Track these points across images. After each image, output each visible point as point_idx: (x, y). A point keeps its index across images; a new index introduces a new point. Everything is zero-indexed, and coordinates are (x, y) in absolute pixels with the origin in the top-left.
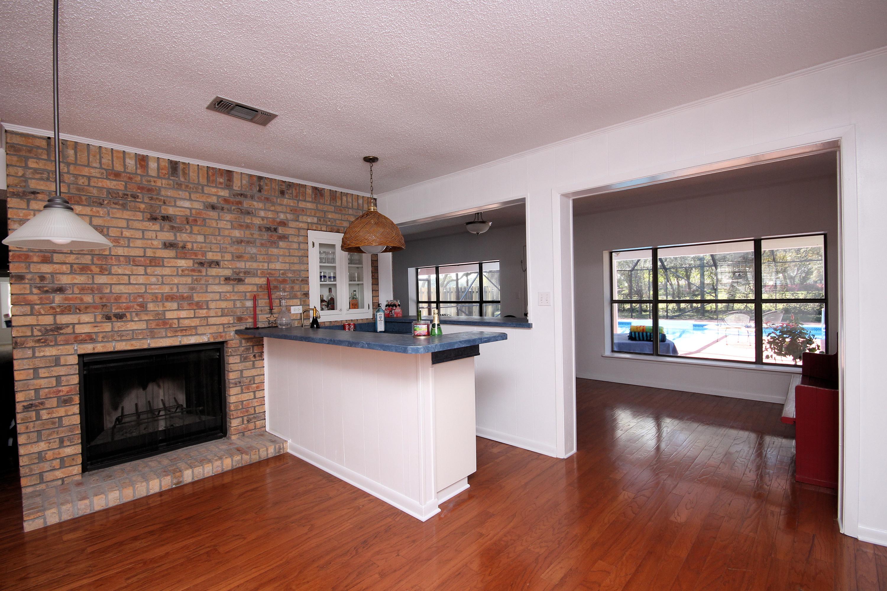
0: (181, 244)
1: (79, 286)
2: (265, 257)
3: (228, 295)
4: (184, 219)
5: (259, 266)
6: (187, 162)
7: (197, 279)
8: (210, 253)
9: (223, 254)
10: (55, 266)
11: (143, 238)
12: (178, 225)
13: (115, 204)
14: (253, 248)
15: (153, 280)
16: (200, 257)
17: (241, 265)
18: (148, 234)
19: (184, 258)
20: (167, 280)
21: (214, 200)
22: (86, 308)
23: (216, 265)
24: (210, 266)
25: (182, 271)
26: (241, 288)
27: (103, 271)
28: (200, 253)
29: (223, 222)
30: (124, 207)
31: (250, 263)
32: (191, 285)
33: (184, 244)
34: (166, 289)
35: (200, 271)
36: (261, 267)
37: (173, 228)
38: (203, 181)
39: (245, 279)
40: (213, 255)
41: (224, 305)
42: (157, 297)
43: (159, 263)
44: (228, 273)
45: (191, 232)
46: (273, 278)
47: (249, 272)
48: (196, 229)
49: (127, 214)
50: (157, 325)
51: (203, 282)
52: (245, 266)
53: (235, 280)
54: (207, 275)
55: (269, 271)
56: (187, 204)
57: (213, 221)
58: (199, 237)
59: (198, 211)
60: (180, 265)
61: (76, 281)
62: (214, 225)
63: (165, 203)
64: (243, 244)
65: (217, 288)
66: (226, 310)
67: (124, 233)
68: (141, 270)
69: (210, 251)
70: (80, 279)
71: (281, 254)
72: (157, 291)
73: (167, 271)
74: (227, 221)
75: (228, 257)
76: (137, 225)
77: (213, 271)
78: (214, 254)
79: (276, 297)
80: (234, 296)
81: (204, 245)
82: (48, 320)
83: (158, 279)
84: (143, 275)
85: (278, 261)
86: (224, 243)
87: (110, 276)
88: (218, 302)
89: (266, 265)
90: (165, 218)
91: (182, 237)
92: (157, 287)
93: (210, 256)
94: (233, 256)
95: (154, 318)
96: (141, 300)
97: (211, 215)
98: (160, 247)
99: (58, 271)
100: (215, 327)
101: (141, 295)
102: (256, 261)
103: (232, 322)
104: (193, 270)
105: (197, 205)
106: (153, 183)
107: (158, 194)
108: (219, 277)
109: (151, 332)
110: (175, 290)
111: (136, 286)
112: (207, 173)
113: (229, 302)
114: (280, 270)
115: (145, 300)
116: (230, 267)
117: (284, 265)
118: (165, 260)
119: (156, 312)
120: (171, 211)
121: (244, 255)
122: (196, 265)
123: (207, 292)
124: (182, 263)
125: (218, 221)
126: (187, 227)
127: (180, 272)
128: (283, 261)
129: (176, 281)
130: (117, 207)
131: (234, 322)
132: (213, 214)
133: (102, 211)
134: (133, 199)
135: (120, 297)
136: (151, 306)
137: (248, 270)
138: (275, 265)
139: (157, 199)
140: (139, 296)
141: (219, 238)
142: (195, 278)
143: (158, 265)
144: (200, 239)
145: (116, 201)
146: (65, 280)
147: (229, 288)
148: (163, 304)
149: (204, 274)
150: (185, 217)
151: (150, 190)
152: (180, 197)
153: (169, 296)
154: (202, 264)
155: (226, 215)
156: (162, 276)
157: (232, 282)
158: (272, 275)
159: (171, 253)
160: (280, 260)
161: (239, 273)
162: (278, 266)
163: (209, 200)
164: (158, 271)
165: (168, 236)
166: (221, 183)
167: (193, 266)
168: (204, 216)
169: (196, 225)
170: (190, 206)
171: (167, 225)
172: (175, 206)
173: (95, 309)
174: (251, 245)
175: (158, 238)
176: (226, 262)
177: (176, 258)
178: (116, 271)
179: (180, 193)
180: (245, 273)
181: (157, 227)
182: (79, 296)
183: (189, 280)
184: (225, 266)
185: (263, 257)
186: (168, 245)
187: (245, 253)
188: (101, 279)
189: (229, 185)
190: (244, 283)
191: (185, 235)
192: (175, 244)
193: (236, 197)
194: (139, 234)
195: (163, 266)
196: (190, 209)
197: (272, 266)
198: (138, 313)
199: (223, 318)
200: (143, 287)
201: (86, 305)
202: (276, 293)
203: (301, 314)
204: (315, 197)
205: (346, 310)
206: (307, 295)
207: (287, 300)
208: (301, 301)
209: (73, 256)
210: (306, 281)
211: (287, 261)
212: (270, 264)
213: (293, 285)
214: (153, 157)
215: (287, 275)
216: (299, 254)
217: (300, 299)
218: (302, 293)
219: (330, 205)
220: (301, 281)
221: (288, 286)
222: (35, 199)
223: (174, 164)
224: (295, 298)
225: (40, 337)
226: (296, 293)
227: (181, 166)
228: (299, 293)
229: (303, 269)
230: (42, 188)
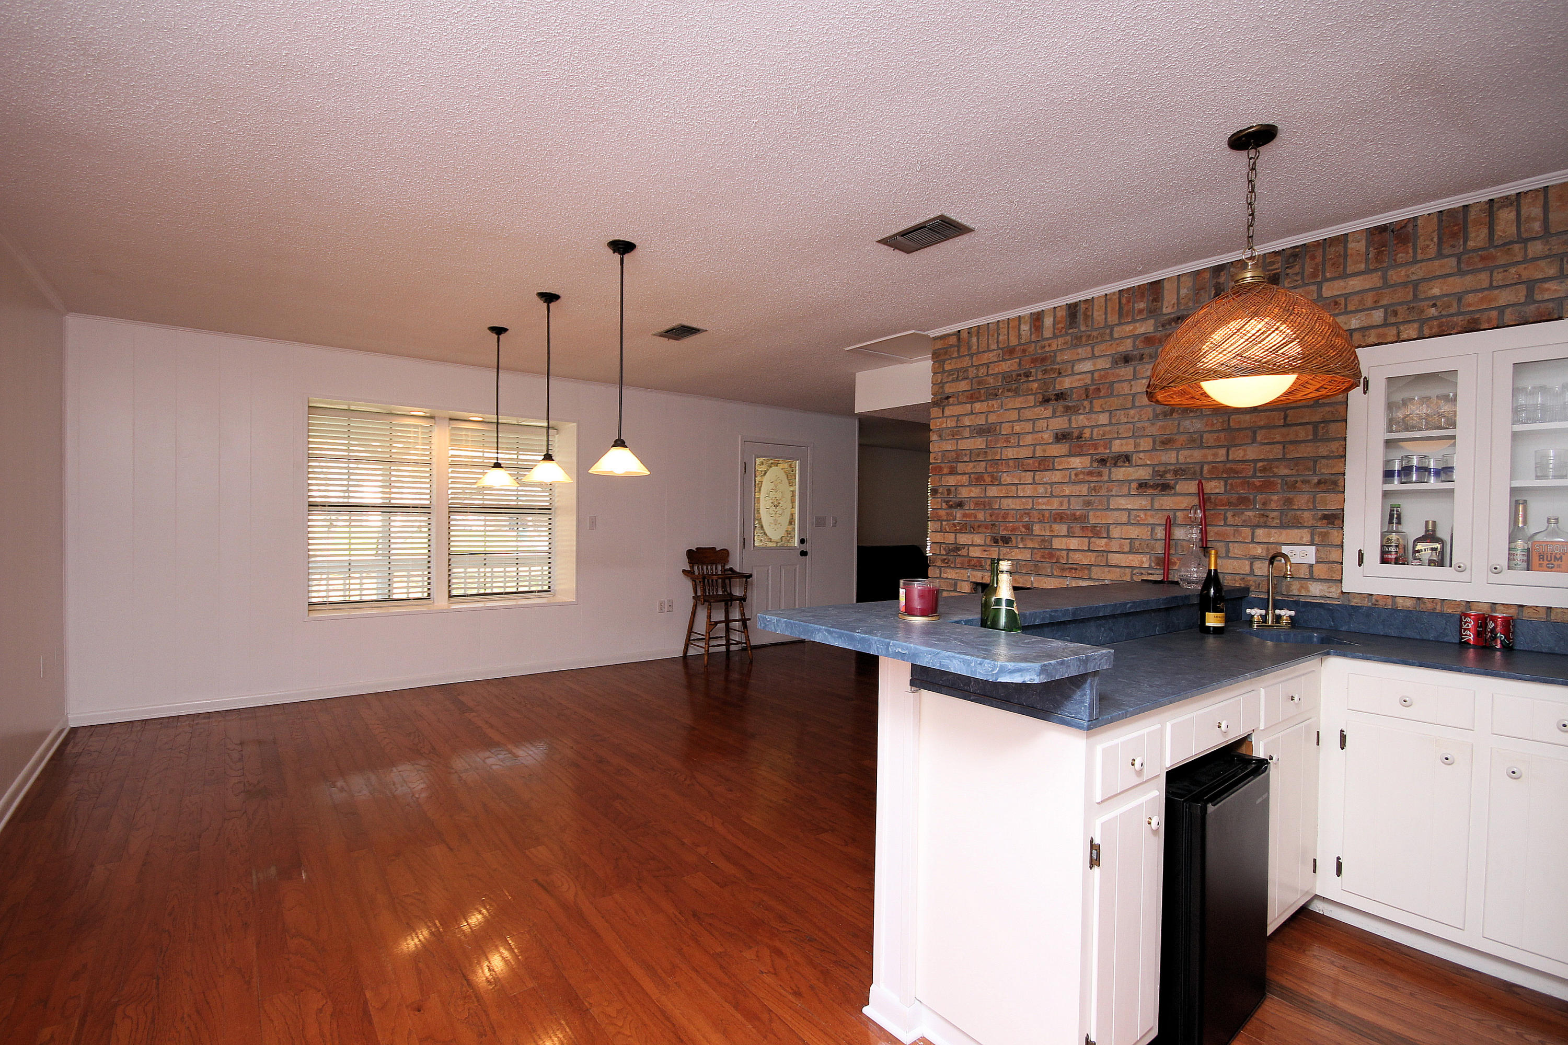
0: (1075, 434)
1: (974, 499)
2: (1222, 435)
3: (1142, 514)
4: (1082, 391)
5: (1205, 456)
6: (1089, 297)
7: (1095, 486)
8: (1118, 441)
9: (1138, 440)
10: (959, 477)
11: (1034, 432)
12: (1074, 404)
13: (1009, 390)
14: (1194, 421)
15: (1041, 490)
16: (1101, 450)
17: (1169, 457)
18: (1042, 424)
19: (1079, 455)
20: (1057, 490)
21: (1127, 346)
22: (979, 526)
23: (1124, 462)
24: (1115, 465)
25: (1076, 475)
26: (1167, 502)
27: (995, 481)
28: (1102, 443)
29: (1140, 381)
30: (1017, 392)
31: (1186, 452)
32: (1087, 498)
33: (1080, 432)
34: (1055, 504)
35: (1100, 474)
36: (1210, 459)
37: (1067, 408)
38: (1113, 319)
39: (1177, 483)
40: (1122, 445)
41: (1134, 532)
42: (1043, 516)
43: (1048, 466)
44: (1143, 474)
45: (1091, 411)
46: (1239, 481)
47: (1184, 471)
48: (1097, 404)
49: (1018, 402)
50: (1043, 557)
51: (1103, 492)
52: (1177, 459)
53: (1155, 486)
54: (1110, 480)
55: (1228, 466)
56: (1087, 366)
57: (1125, 384)
58: (1101, 416)
59: (1102, 373)
60: (1074, 466)
61: (972, 495)
62: (1127, 391)
63: (1060, 373)
64: (1175, 415)
65: (1124, 503)
66: (1137, 543)
67: (1015, 428)
68: (1028, 477)
69: (1118, 438)
70: (975, 492)
71: (1261, 423)
72: (1044, 507)
73: (1057, 477)
75: (1145, 444)
76: (1028, 414)
77: (1120, 473)
78: (1124, 441)
79: (1244, 521)
80: (1152, 516)
81: (1108, 428)
82: (950, 538)
83: (1046, 489)
84: (1031, 484)
85: (1254, 440)
86: (1140, 420)
87: (1000, 487)
88: (1125, 527)
89: (1223, 451)
90: (1060, 396)
91: (1080, 420)
92: (1045, 500)
93: (1118, 447)
94: (1154, 442)
95: (1039, 545)
96: (1027, 519)
97: (1122, 373)
98: (1051, 441)
99: (959, 484)
100: (1118, 570)
101: (1027, 513)
102: (1201, 447)
103: (1146, 565)
104: (1090, 473)
105: (1103, 364)
106: (1047, 349)
107: (1053, 362)
108: (1130, 482)
109: (1036, 566)
110: (1065, 506)
111: (1024, 500)
112: (1120, 302)
113: (1143, 527)
114: (1255, 461)
115: (1032, 520)
116: (1149, 462)
117: (1267, 448)
118: (1057, 460)
119: (1042, 537)
120: (1067, 383)
121: (1177, 437)
122: (1095, 464)
123: (1108, 509)
124: (1077, 462)
125: (1132, 383)
126: (1086, 403)
127: (1073, 477)
128: (1265, 439)
129: (1067, 492)
130: (1010, 394)
131: (1150, 565)
132: (1126, 371)
133: (995, 403)
134: (1026, 379)
135: (1008, 514)
136: (1037, 529)
137: (1183, 467)
138: (1245, 451)
139: (1052, 369)
140: (1025, 513)
141: (1132, 412)
142: (1092, 485)
143: (1047, 468)
144: (1103, 419)
145: (1008, 387)
146: (964, 493)
147: (1144, 503)
148: (1051, 527)
149: (1106, 478)
150: (1084, 389)
151: (1043, 360)
152: (1080, 357)
153: (1057, 514)
154: (1103, 462)
155: (1147, 366)
156: (1052, 484)
157: (1150, 491)
158: (1237, 473)
159: (1062, 449)
160: (1259, 439)
161: (1165, 472)
162: (1251, 452)
163: (1121, 349)
164: (1048, 477)
165: (1059, 423)
166: (1140, 311)
167: (1091, 466)
168: (1112, 379)
169: (1099, 397)
170: (1092, 368)
171: (1061, 404)
172: (1073, 374)
173: (986, 528)
174: (1191, 415)
175: (1050, 428)
176: (1141, 455)
177: (1071, 455)
178: (1005, 481)
179: (1080, 350)
180: (1176, 472)
181: (1048, 413)
182: (973, 512)
183: (1084, 489)
184: (1140, 462)
185: (1215, 436)
186: (1061, 437)
187: (1178, 433)
188: (993, 492)
189: (1153, 312)
190: (1173, 492)
191: (1082, 417)
192: (1068, 434)
193: (1168, 327)
194: (1028, 427)
195: (1054, 469)
196: (1092, 372)
197: (1237, 454)
198: (1024, 537)
199: (1131, 557)
200: (1030, 500)
201: (979, 523)
202: (1243, 513)
203: (1311, 566)
204: (1379, 253)
205: (1496, 570)
206: (1335, 519)
207: (1273, 531)
208: (1312, 535)
209: (971, 465)
210: (1335, 483)
211: (1278, 438)
212: (1233, 449)
213: (1291, 495)
214: (1049, 310)
215: (1276, 470)
216: (1316, 418)
217: (1312, 528)
218: (1320, 513)
219: (1440, 255)
220: (1319, 482)
221: (1275, 498)
222: (948, 405)
223: (1072, 309)
224: (1297, 524)
225: (945, 557)
226: (1299, 513)
227: (1083, 306)
228: (1306, 514)
229: (1325, 454)
230: (953, 390)
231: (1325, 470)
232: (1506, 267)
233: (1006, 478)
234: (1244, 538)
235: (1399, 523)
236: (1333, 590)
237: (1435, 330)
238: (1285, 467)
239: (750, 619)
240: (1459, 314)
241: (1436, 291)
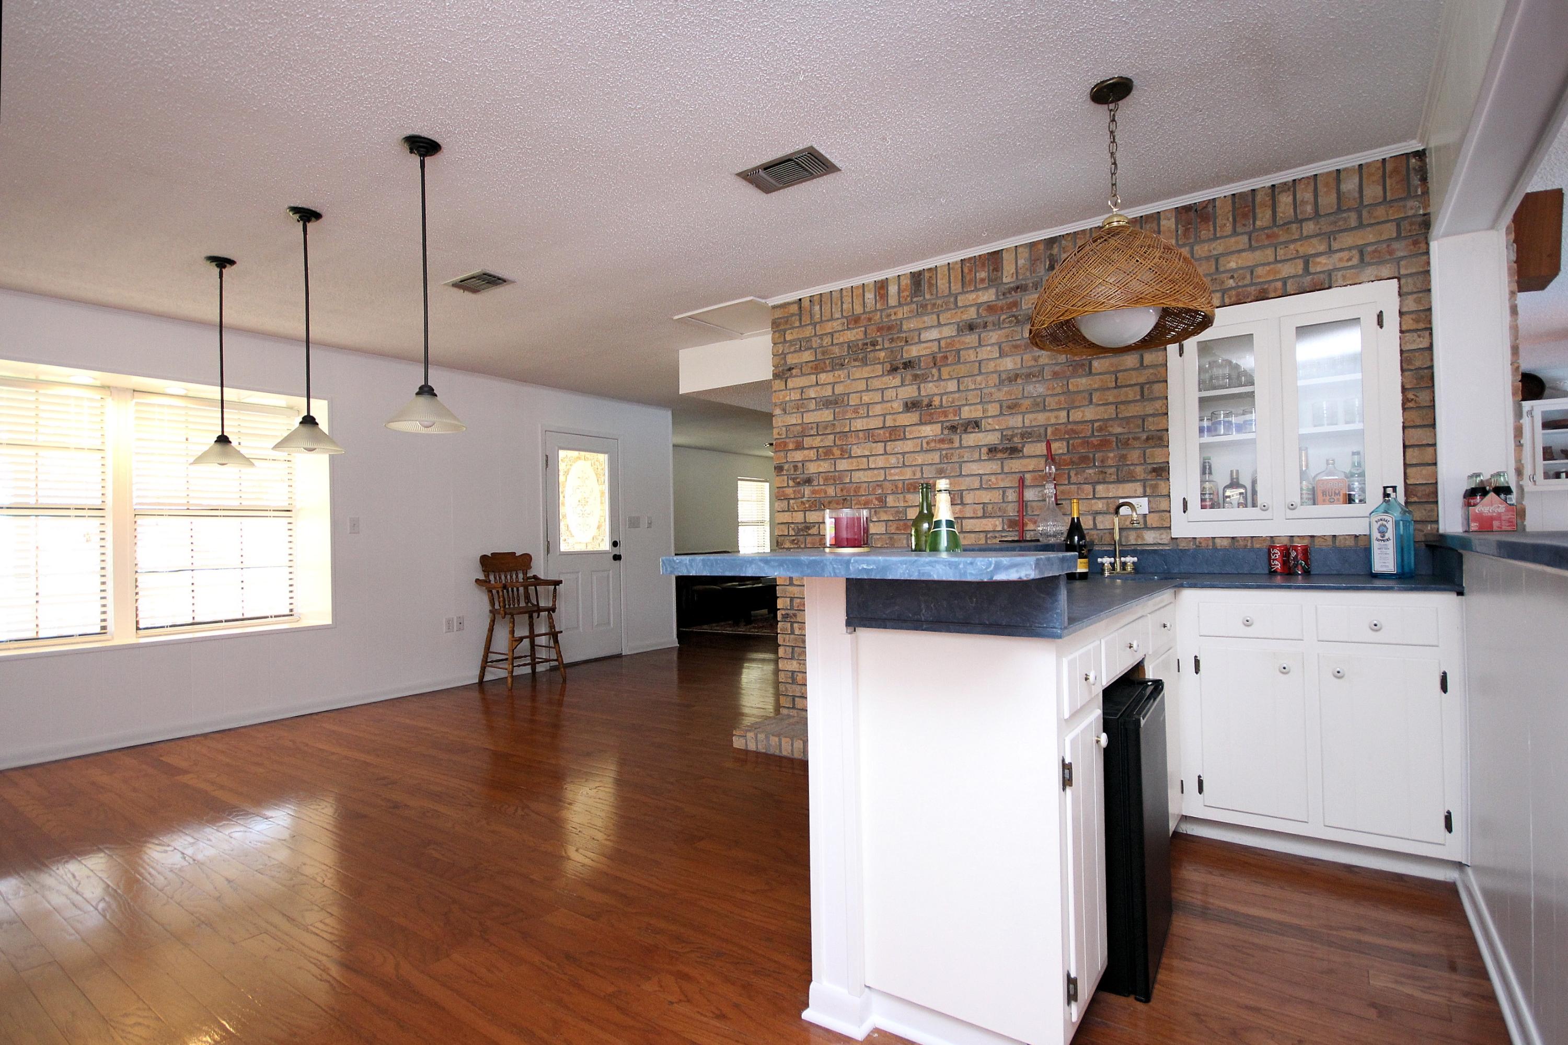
0: (925, 403)
1: (823, 474)
2: (1062, 398)
3: (993, 478)
4: (930, 360)
5: (1048, 419)
6: (933, 266)
7: (946, 454)
8: (967, 408)
9: (986, 406)
10: (806, 452)
11: (883, 401)
12: (923, 372)
13: (855, 360)
14: (1037, 385)
15: (893, 460)
16: (951, 417)
17: (1016, 421)
18: (890, 394)
19: (930, 423)
20: (909, 460)
21: (971, 314)
22: (830, 502)
23: (974, 428)
24: (965, 431)
25: (928, 443)
26: (1016, 465)
27: (846, 454)
28: (951, 410)
29: (985, 348)
30: (864, 362)
31: (1031, 416)
32: (939, 466)
33: (930, 400)
34: (908, 474)
35: (951, 441)
36: (1053, 421)
37: (916, 377)
38: (956, 287)
39: (1024, 446)
40: (971, 411)
41: (986, 497)
42: (897, 487)
43: (899, 436)
44: (993, 438)
45: (940, 379)
46: (1080, 441)
47: (1030, 434)
48: (945, 371)
49: (866, 372)
50: (898, 528)
51: (955, 459)
52: (1024, 423)
53: (1004, 450)
54: (961, 447)
55: (1069, 427)
56: (934, 334)
57: (971, 351)
58: (949, 383)
59: (948, 340)
60: (925, 435)
61: (821, 470)
62: (973, 358)
63: (907, 341)
64: (1019, 381)
65: (975, 468)
66: (990, 507)
67: (863, 398)
68: (880, 448)
69: (966, 405)
70: (825, 466)
71: (1096, 386)
72: (897, 478)
73: (908, 446)
74: (992, 345)
75: (993, 409)
76: (876, 383)
77: (971, 439)
78: (972, 408)
79: (1086, 479)
80: (1003, 480)
81: (957, 395)
82: (799, 517)
83: (898, 459)
84: (882, 455)
85: (1091, 401)
86: (987, 387)
87: (850, 460)
88: (977, 492)
89: (1064, 413)
90: (908, 365)
91: (930, 388)
92: (897, 470)
93: (967, 413)
94: (1001, 407)
95: (893, 517)
96: (880, 491)
97: (967, 341)
98: (901, 410)
99: (807, 459)
100: (973, 535)
101: (879, 485)
102: (1044, 410)
103: (1000, 528)
104: (942, 441)
105: (949, 331)
106: (893, 317)
107: (901, 331)
108: (980, 447)
109: (891, 538)
110: (918, 475)
111: (876, 472)
112: (962, 271)
113: (994, 491)
114: (1093, 422)
115: (885, 492)
116: (997, 427)
117: (1102, 408)
118: (907, 429)
119: (896, 509)
120: (914, 351)
121: (1022, 401)
122: (946, 432)
123: (961, 475)
124: (928, 431)
125: (978, 350)
126: (934, 371)
127: (925, 445)
128: (1101, 400)
129: (920, 462)
130: (857, 364)
131: (1003, 527)
132: (971, 339)
133: (842, 374)
134: (872, 348)
135: (860, 487)
136: (890, 500)
137: (1029, 430)
138: (1083, 412)
139: (898, 338)
140: (878, 485)
141: (979, 378)
142: (944, 452)
143: (898, 438)
144: (952, 386)
145: (855, 357)
146: (812, 468)
147: (994, 467)
148: (904, 497)
149: (957, 444)
150: (932, 357)
151: (889, 328)
152: (926, 325)
153: (911, 484)
154: (953, 428)
155: (991, 334)
156: (904, 454)
157: (1000, 455)
158: (1077, 433)
159: (913, 417)
160: (1094, 400)
161: (1013, 436)
162: (1089, 413)
163: (965, 317)
164: (899, 446)
165: (909, 392)
166: (982, 280)
167: (942, 433)
168: (958, 346)
169: (947, 365)
170: (938, 336)
171: (908, 375)
172: (920, 342)
173: (837, 504)
174: (1034, 380)
175: (899, 397)
176: (990, 420)
177: (921, 423)
178: (855, 453)
179: (926, 318)
180: (1023, 436)
181: (897, 381)
182: (823, 487)
183: (936, 457)
184: (989, 428)
185: (1057, 399)
186: (911, 406)
187: (1024, 397)
188: (843, 465)
189: (994, 281)
190: (1021, 455)
191: (931, 385)
192: (918, 402)
193: (1008, 295)
194: (877, 397)
195: (905, 438)
196: (939, 340)
197: (1076, 415)
198: (877, 510)
199: (984, 521)
200: (882, 472)
201: (829, 499)
202: (1084, 472)
203: (1145, 515)
204: (1187, 230)
205: (1292, 507)
206: (1162, 471)
207: (1111, 486)
208: (1144, 487)
209: (819, 438)
210: (1161, 439)
211: (1111, 399)
212: (1073, 411)
213: (1124, 452)
214: (894, 278)
215: (1111, 429)
216: (1142, 380)
217: (1144, 481)
218: (1150, 467)
219: (1235, 233)
220: (1148, 439)
221: (1111, 455)
222: (791, 376)
223: (917, 277)
224: (1131, 479)
225: (794, 538)
226: (1132, 468)
227: (927, 275)
228: (1139, 469)
229: (1151, 412)
230: (796, 361)
231: (1152, 425)
232: (1286, 243)
233: (856, 451)
234: (1087, 495)
235: (1210, 473)
236: (1163, 536)
237: (1234, 299)
238: (1118, 426)
239: (561, 632)
240: (1252, 284)
241: (1233, 265)
